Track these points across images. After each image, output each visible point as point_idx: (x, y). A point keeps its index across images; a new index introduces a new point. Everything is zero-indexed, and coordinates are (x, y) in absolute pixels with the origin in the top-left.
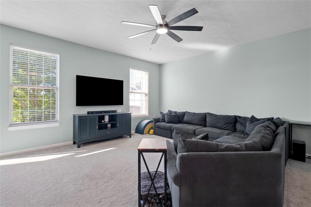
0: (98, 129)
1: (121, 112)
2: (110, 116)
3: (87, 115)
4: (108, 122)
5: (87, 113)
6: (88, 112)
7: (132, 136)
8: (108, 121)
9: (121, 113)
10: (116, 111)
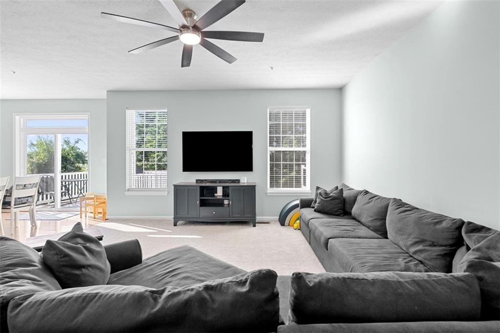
0: (199, 205)
1: (246, 182)
2: (224, 187)
3: (195, 184)
4: (221, 197)
5: (195, 182)
6: (196, 180)
7: (257, 224)
8: (221, 195)
9: (246, 184)
10: (238, 181)
